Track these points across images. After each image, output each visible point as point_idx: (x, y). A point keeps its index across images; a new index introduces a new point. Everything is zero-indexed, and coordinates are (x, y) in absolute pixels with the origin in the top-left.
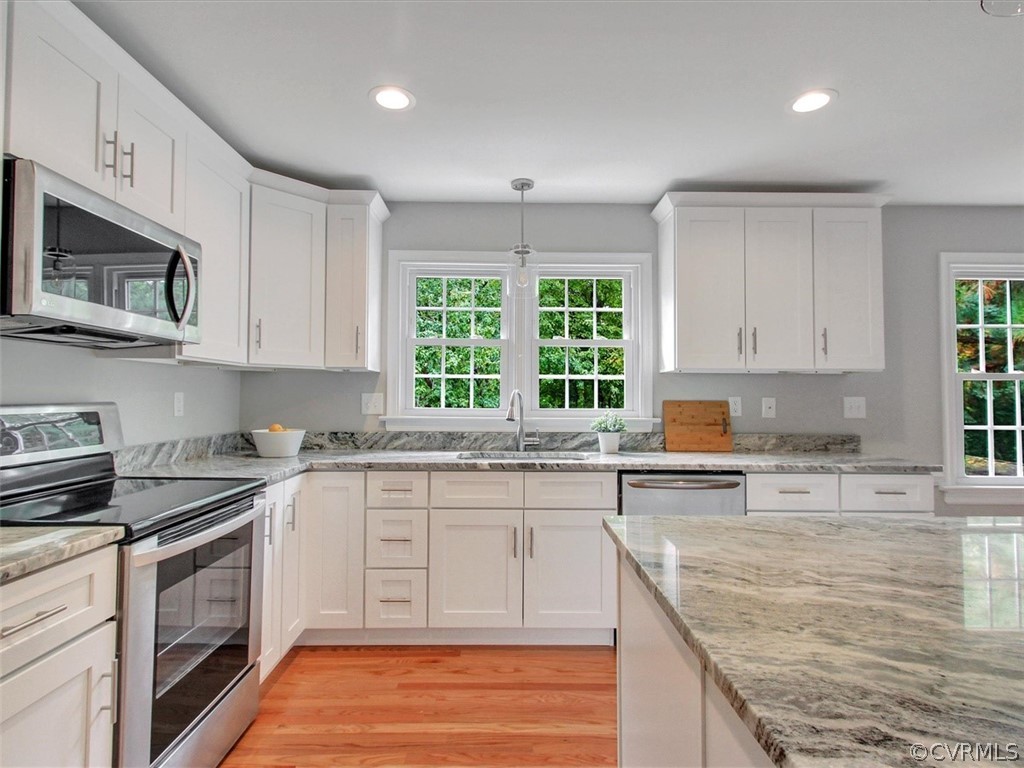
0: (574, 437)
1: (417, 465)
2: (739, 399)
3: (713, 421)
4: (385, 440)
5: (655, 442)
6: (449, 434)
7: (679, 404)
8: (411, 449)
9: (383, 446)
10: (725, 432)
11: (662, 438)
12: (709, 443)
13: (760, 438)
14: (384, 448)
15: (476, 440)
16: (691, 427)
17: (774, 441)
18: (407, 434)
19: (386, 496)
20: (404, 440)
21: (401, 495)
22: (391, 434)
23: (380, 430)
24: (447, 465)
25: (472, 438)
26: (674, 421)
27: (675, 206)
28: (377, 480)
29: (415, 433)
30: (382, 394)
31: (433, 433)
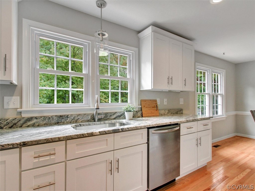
0: (114, 114)
1: (59, 138)
2: (159, 99)
3: (153, 106)
4: (21, 122)
5: (139, 114)
6: (61, 116)
7: (145, 101)
8: (38, 126)
9: (20, 125)
10: (157, 110)
11: (141, 112)
12: (154, 113)
13: (164, 111)
14: (21, 127)
15: (74, 118)
16: (149, 108)
17: (167, 111)
18: (36, 118)
19: (36, 160)
20: (34, 121)
21: (48, 158)
22: (26, 119)
23: (18, 117)
24: (77, 135)
25: (72, 118)
26: (144, 107)
27: (152, 32)
28: (27, 152)
29: (41, 117)
30: (19, 97)
31: (52, 117)
